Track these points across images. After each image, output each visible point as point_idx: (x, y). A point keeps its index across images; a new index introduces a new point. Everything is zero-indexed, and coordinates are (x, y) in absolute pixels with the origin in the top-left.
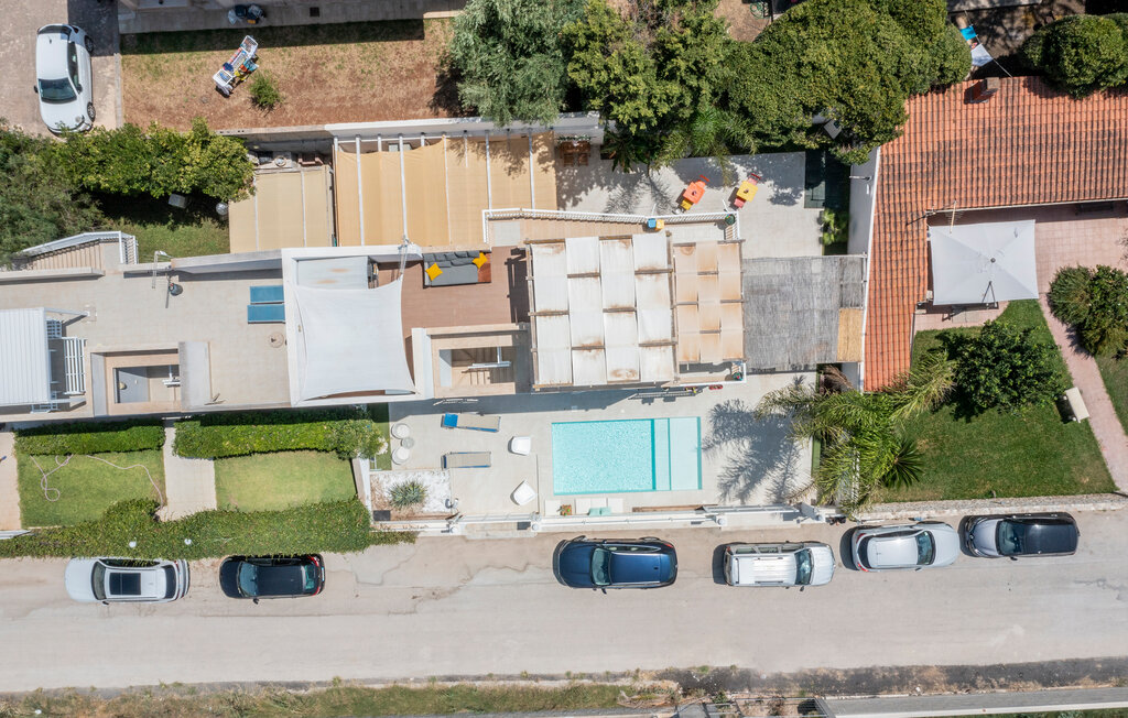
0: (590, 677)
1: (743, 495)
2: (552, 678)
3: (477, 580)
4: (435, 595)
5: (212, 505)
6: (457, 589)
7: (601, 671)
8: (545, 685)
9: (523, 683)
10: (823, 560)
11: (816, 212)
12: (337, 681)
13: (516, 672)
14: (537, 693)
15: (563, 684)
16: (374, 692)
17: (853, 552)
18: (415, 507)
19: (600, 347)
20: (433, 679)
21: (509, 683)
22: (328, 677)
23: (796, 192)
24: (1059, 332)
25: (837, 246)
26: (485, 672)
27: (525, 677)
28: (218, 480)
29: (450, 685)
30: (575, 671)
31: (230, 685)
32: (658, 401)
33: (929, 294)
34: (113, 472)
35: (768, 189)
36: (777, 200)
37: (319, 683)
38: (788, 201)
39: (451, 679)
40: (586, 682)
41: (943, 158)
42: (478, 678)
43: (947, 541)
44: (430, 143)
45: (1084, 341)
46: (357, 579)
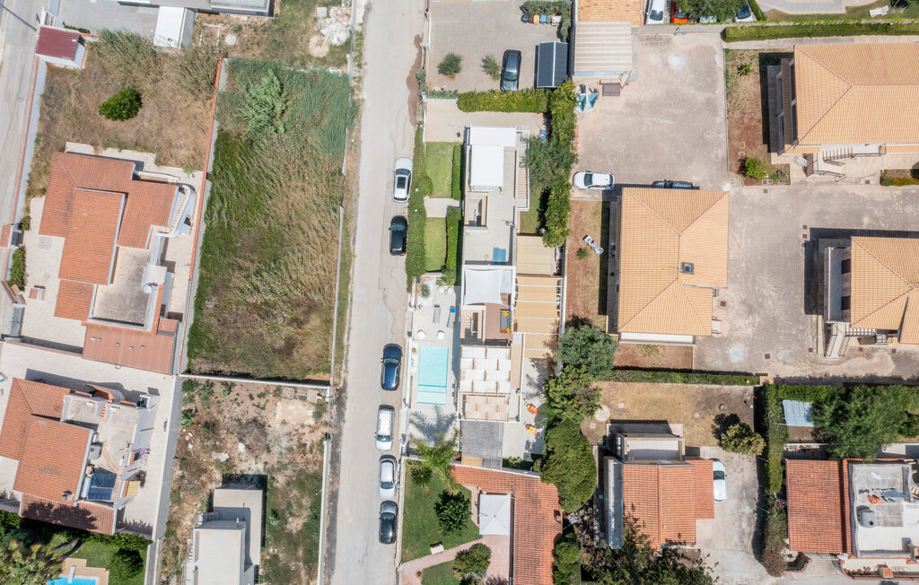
0: (347, 354)
1: (411, 422)
2: (348, 339)
3: (389, 314)
4: (385, 297)
5: (428, 216)
6: (386, 305)
7: (349, 358)
8: (346, 336)
9: (347, 328)
10: (385, 446)
11: (522, 458)
12: (355, 256)
13: (352, 326)
14: (343, 333)
15: (345, 343)
16: (349, 270)
17: (387, 458)
18: (421, 292)
19: (473, 368)
20: (352, 293)
21: (347, 323)
22: (356, 253)
23: (530, 450)
24: (466, 547)
25: (506, 464)
26: (353, 313)
27: (350, 329)
28: (438, 218)
29: (349, 300)
30: (350, 348)
31: (357, 215)
32: (453, 390)
33: (485, 492)
34: (444, 179)
35: (533, 439)
36: (528, 443)
37: (354, 249)
38: (527, 447)
39: (351, 300)
40: (345, 352)
41: (535, 501)
42: (351, 311)
43: (388, 494)
44: (558, 313)
45: (460, 556)
46: (394, 266)
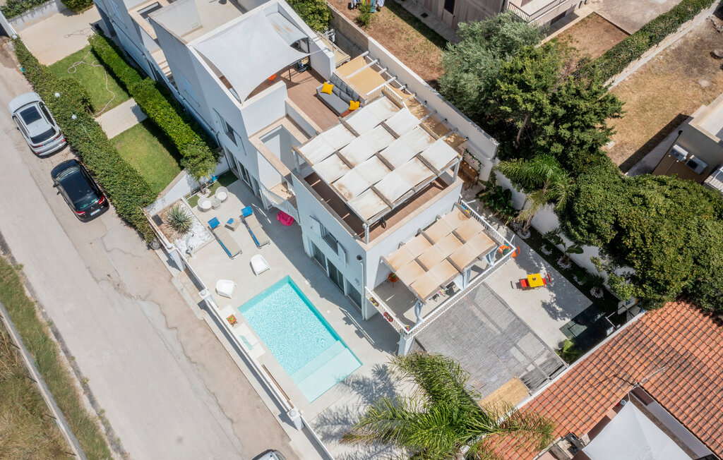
0: (109, 429)
2: (93, 402)
3: (145, 305)
4: (118, 287)
5: (110, 136)
6: (130, 296)
7: (118, 433)
8: (85, 400)
9: (78, 384)
11: (564, 338)
12: (20, 267)
13: (85, 374)
14: (74, 399)
15: (91, 411)
16: (22, 292)
18: (175, 233)
19: (350, 166)
20: (51, 323)
21: (73, 375)
22: (19, 261)
23: (563, 315)
26: (73, 353)
27: (84, 384)
28: (128, 131)
29: (52, 337)
30: (107, 415)
32: (353, 328)
35: (548, 296)
36: (546, 306)
37: (13, 259)
38: (554, 314)
39: (57, 334)
40: (102, 429)
42: (66, 352)
46: (103, 237)
